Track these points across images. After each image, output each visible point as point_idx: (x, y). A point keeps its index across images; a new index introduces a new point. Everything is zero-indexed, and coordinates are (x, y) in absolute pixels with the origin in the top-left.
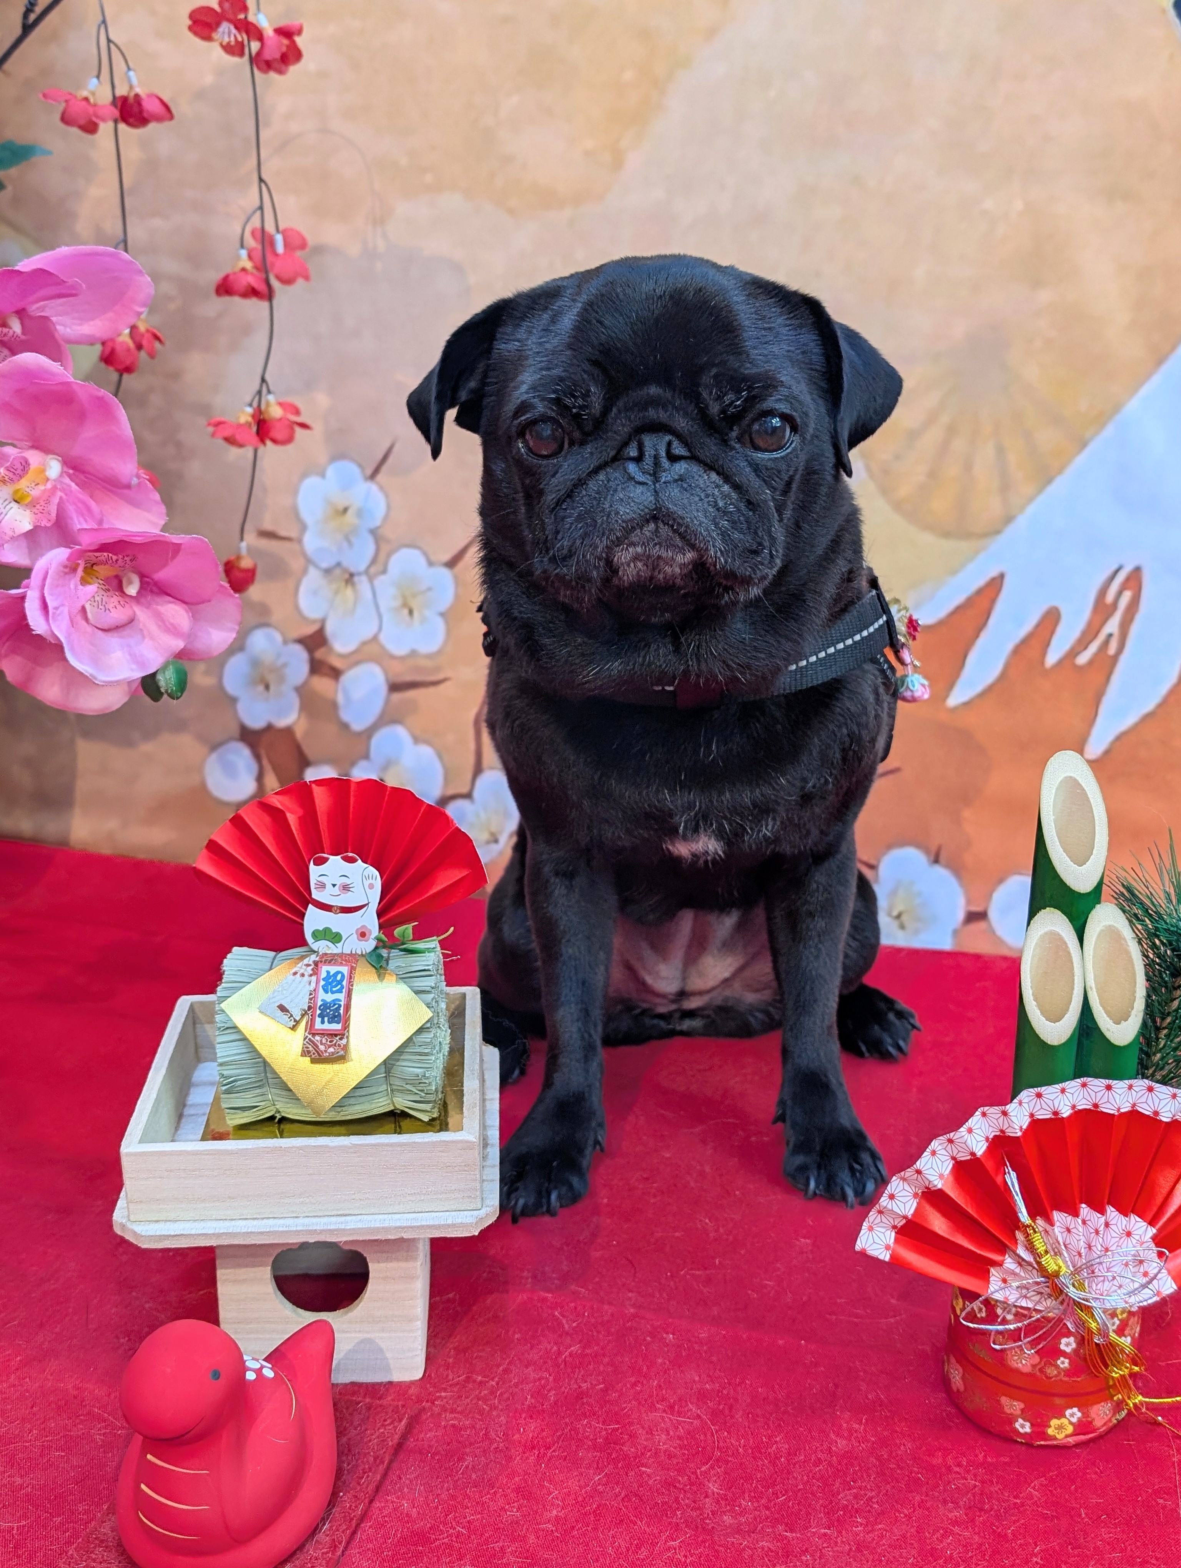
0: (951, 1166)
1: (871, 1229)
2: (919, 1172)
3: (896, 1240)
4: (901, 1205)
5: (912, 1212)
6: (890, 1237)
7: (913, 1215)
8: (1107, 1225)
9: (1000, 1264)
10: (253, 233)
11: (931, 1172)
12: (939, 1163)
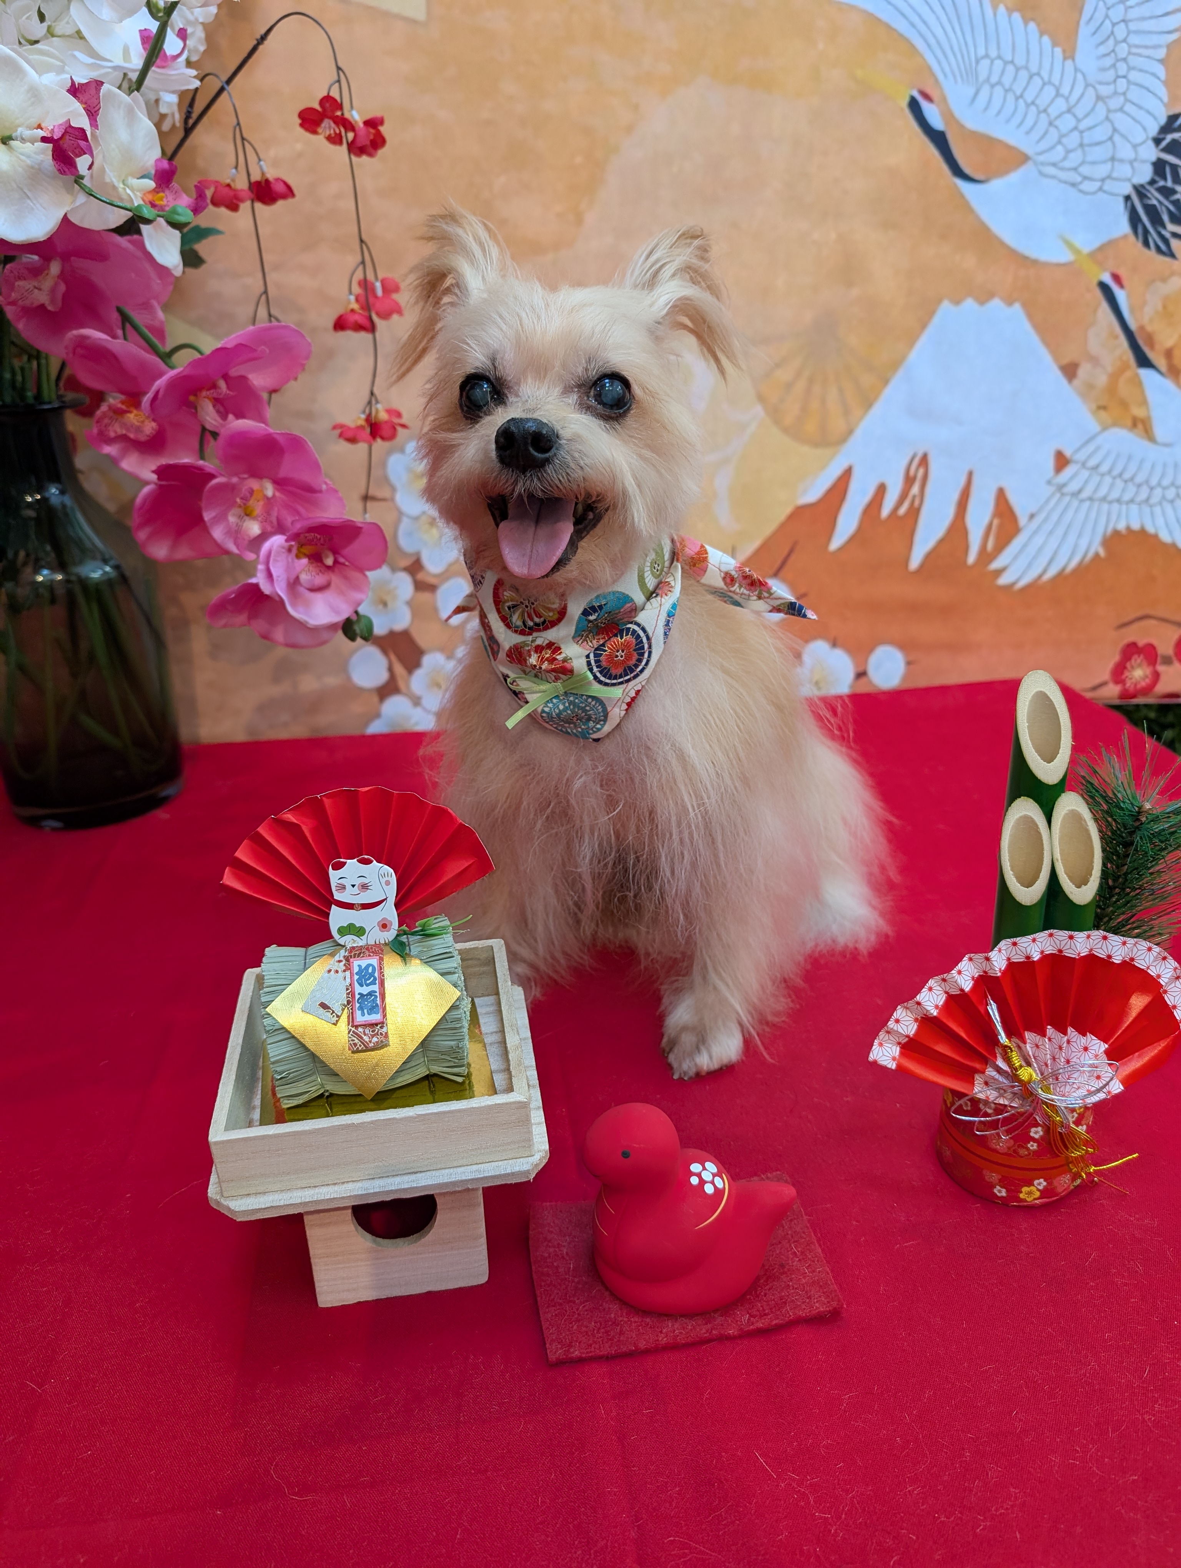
0: (944, 998)
1: (881, 1045)
2: (919, 1003)
3: (901, 1053)
4: (905, 1028)
5: (913, 1032)
6: (896, 1051)
7: (914, 1035)
8: (1068, 1042)
9: (983, 1072)
10: (360, 283)
11: (929, 1003)
12: (935, 996)
